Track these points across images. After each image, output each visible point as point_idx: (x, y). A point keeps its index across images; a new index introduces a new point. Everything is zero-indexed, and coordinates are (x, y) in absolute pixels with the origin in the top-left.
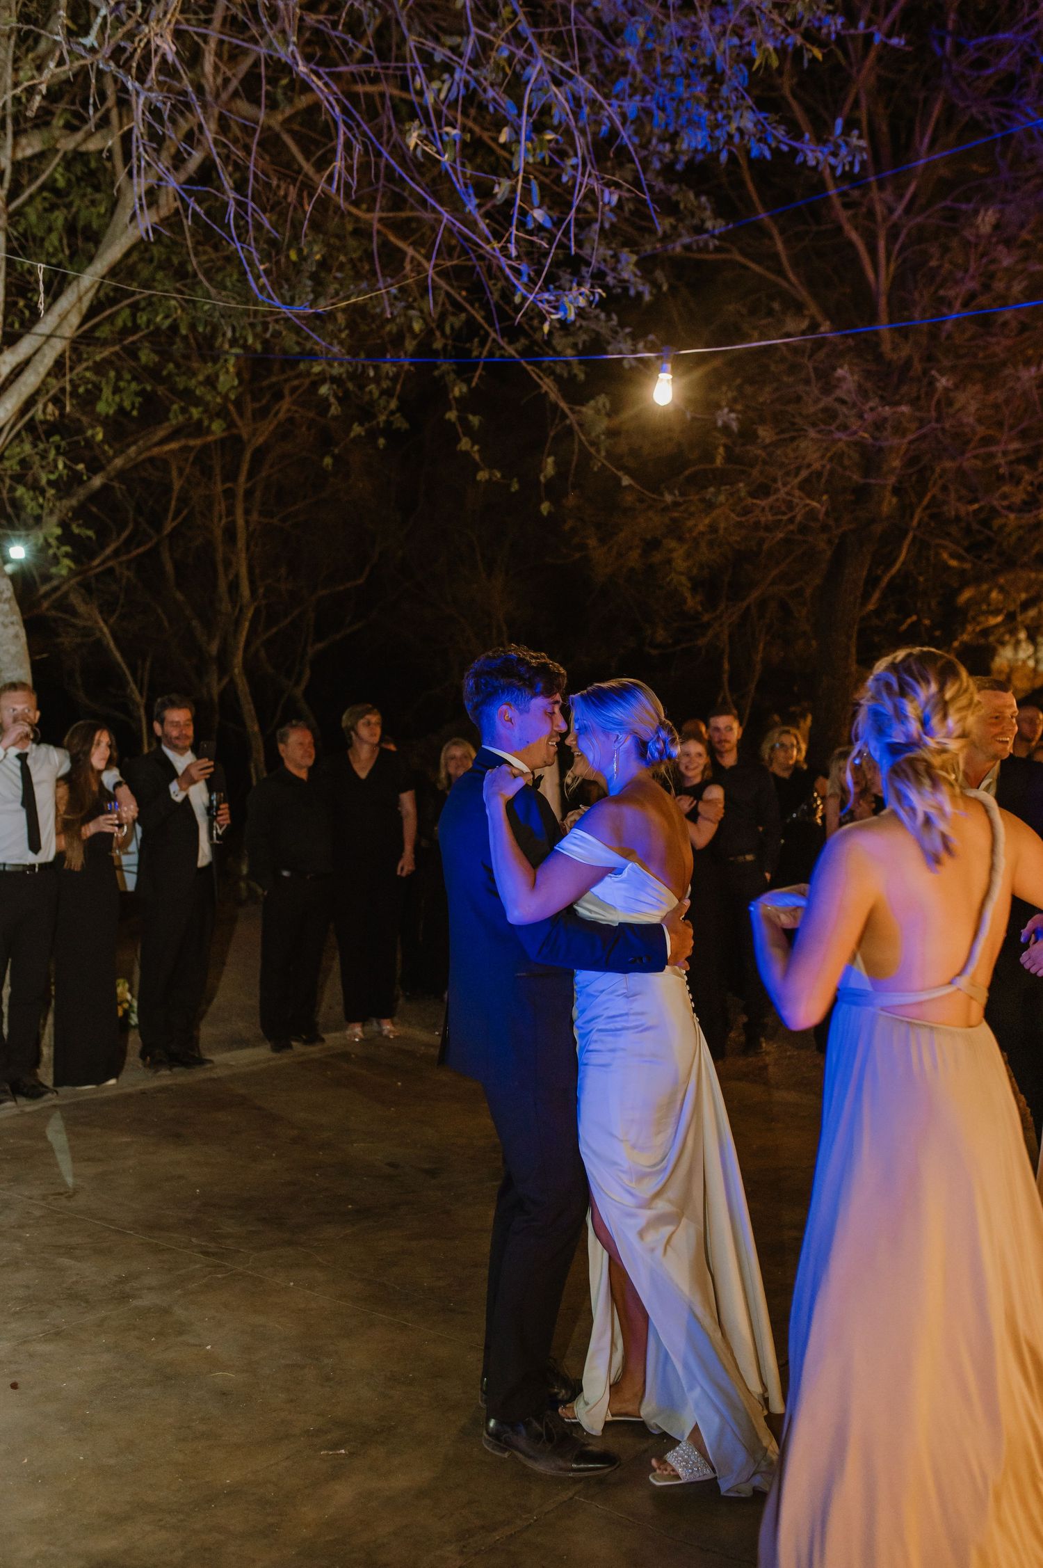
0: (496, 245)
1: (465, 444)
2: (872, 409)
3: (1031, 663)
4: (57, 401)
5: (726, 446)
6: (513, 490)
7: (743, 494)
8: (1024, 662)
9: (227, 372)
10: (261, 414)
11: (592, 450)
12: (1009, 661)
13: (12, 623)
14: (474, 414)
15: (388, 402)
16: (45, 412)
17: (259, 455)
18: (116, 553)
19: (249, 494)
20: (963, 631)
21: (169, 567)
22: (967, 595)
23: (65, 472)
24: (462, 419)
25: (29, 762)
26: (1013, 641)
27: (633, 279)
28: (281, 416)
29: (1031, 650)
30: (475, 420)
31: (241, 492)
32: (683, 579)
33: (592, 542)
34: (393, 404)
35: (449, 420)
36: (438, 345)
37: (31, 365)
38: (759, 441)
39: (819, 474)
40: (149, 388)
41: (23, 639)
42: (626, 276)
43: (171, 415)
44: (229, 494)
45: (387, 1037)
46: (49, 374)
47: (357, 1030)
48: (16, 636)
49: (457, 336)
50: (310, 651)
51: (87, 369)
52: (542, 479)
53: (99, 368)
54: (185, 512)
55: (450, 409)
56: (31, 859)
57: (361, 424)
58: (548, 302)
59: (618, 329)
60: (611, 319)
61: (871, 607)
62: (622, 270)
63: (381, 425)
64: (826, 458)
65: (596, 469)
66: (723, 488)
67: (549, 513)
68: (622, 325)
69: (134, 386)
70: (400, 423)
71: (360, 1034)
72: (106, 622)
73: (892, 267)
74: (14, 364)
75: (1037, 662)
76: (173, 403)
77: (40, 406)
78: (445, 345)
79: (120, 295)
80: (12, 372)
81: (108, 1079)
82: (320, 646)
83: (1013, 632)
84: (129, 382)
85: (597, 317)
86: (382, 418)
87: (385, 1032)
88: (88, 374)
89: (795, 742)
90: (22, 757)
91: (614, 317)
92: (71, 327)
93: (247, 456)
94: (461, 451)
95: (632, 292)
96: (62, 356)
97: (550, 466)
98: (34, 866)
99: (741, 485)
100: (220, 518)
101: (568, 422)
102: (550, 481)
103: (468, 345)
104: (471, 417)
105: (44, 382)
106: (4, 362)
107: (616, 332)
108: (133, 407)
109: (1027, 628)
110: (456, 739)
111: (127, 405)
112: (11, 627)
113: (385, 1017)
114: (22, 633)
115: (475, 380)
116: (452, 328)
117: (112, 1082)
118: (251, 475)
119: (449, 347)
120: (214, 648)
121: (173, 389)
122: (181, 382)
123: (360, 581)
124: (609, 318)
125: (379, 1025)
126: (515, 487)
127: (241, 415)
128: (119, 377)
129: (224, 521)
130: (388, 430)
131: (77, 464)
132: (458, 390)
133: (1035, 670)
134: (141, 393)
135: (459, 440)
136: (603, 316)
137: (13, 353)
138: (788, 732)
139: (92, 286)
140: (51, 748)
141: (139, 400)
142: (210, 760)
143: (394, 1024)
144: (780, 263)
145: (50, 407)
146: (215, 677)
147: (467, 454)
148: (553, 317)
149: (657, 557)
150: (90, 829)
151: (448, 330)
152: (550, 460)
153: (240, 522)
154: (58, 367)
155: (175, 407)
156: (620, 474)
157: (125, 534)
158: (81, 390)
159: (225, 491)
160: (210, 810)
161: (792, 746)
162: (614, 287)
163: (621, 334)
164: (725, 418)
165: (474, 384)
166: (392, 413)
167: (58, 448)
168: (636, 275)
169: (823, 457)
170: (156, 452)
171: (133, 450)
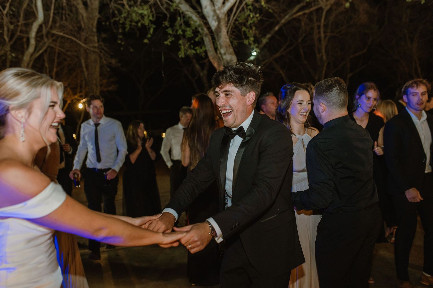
18: (285, 50)
19: (326, 26)
21: (302, 53)
31: (322, 26)
44: (319, 27)
72: (283, 72)
82: (352, 74)
93: (324, 13)
118: (325, 19)
120: (316, 77)
123: (364, 51)
129: (317, 36)
153: (322, 35)
157: (287, 44)
159: (317, 26)
170: (295, 16)
171: (287, 17)
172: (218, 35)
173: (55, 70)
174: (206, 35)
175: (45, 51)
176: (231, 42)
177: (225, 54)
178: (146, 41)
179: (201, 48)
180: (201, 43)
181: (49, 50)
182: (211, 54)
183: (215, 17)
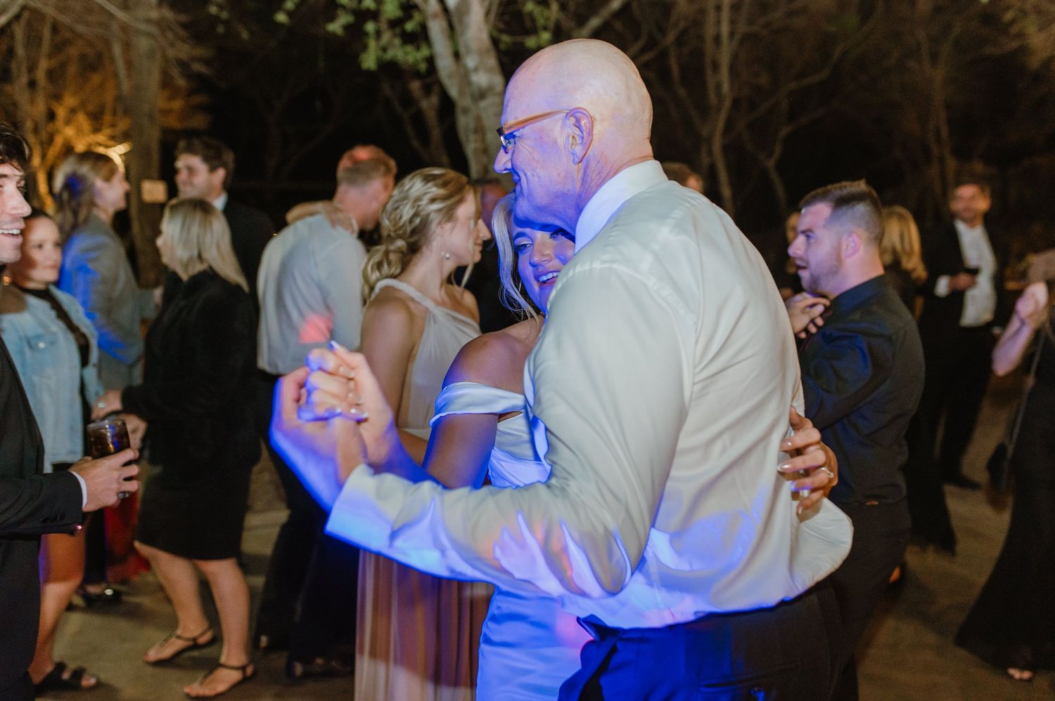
21: (675, 67)
44: (718, 8)
50: (781, 133)
153: (725, 29)
157: (640, 44)
172: (461, 21)
173: (44, 65)
174: (435, 16)
175: (17, 17)
176: (495, 42)
177: (476, 70)
178: (281, 17)
179: (418, 48)
180: (420, 37)
181: (26, 15)
182: (445, 63)
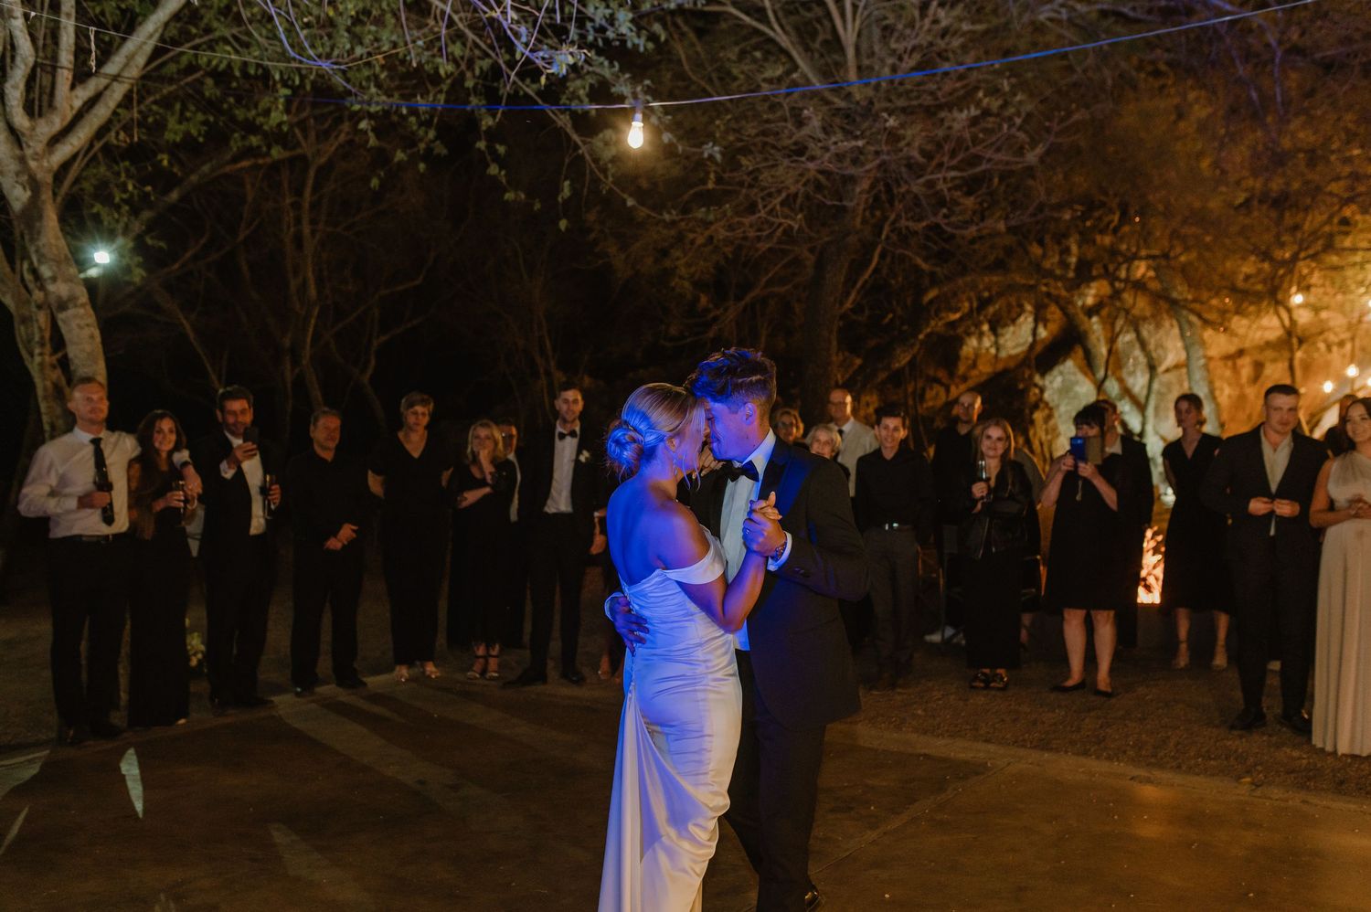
0: (498, 11)
1: (493, 169)
2: (835, 143)
3: (993, 351)
4: (127, 128)
5: (715, 172)
6: (536, 208)
7: (729, 213)
8: (987, 349)
9: (277, 108)
10: (324, 136)
11: (602, 177)
12: (974, 349)
13: (88, 325)
14: (501, 144)
15: (426, 133)
16: (118, 138)
17: (324, 172)
18: (195, 258)
19: (313, 206)
20: (928, 325)
21: (245, 268)
22: (932, 294)
23: (136, 192)
24: (491, 148)
25: (102, 446)
26: (977, 332)
27: (629, 34)
28: (342, 138)
29: (993, 338)
30: (501, 149)
31: (306, 205)
32: (687, 284)
33: (613, 250)
34: (432, 134)
35: (479, 149)
36: (469, 84)
37: (102, 99)
38: (744, 168)
39: (796, 195)
40: (211, 119)
41: (98, 339)
42: (624, 30)
43: (232, 143)
44: (296, 206)
45: (429, 677)
46: (119, 106)
47: (403, 672)
48: (92, 337)
49: (484, 75)
50: (375, 343)
51: (155, 102)
52: (560, 199)
53: (166, 103)
54: (256, 223)
55: (480, 139)
56: (105, 530)
57: (404, 151)
58: (543, 59)
59: (620, 74)
60: (614, 66)
61: (848, 305)
62: (619, 26)
63: (421, 152)
64: (801, 183)
65: (604, 192)
66: (712, 208)
67: (567, 229)
68: (622, 70)
69: (200, 117)
70: (440, 149)
71: (406, 675)
72: (186, 318)
73: (858, 22)
74: (85, 99)
75: (998, 349)
76: (234, 131)
77: (113, 134)
78: (476, 85)
79: (185, 36)
80: (85, 104)
81: (178, 720)
82: (383, 338)
83: (978, 325)
84: (195, 113)
85: (602, 64)
86: (422, 146)
87: (428, 673)
88: (155, 108)
89: (794, 422)
90: (96, 442)
91: (616, 64)
92: (137, 66)
93: (312, 173)
94: (490, 176)
95: (629, 45)
96: (131, 91)
97: (566, 189)
98: (108, 536)
99: (727, 206)
100: (289, 228)
101: (580, 152)
102: (566, 202)
103: (495, 84)
104: (498, 147)
105: (115, 113)
106: (77, 97)
107: (618, 77)
108: (200, 134)
109: (990, 322)
110: (485, 421)
111: (194, 132)
112: (86, 329)
113: (429, 660)
114: (97, 333)
115: (499, 115)
116: (481, 68)
117: (182, 721)
118: (315, 189)
119: (479, 87)
120: (287, 342)
121: (233, 119)
122: (240, 114)
123: (417, 282)
124: (611, 65)
125: (423, 666)
126: (537, 206)
127: (306, 137)
128: (184, 108)
129: (292, 230)
130: (428, 156)
131: (145, 186)
132: (487, 122)
133: (996, 356)
134: (205, 123)
135: (488, 166)
136: (606, 63)
137: (84, 89)
138: (788, 413)
139: (156, 31)
140: (124, 434)
141: (204, 128)
142: (254, 443)
143: (436, 666)
144: (766, 16)
145: (122, 135)
146: (288, 366)
147: (494, 178)
148: (549, 71)
149: (667, 263)
150: (159, 505)
151: (477, 72)
152: (567, 183)
153: (306, 230)
154: (127, 101)
155: (236, 135)
156: (625, 196)
157: (203, 241)
158: (150, 120)
159: (292, 205)
160: (264, 491)
161: (792, 424)
162: (613, 40)
163: (622, 79)
164: (710, 151)
165: (497, 120)
166: (433, 141)
167: (127, 171)
168: (631, 30)
169: (797, 182)
170: (228, 169)
171: (206, 168)
183: (25, 178)
